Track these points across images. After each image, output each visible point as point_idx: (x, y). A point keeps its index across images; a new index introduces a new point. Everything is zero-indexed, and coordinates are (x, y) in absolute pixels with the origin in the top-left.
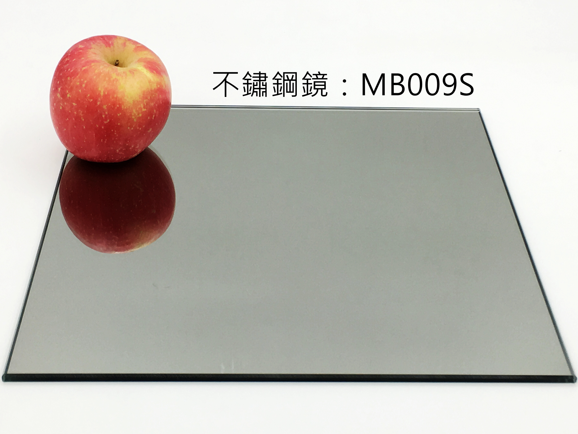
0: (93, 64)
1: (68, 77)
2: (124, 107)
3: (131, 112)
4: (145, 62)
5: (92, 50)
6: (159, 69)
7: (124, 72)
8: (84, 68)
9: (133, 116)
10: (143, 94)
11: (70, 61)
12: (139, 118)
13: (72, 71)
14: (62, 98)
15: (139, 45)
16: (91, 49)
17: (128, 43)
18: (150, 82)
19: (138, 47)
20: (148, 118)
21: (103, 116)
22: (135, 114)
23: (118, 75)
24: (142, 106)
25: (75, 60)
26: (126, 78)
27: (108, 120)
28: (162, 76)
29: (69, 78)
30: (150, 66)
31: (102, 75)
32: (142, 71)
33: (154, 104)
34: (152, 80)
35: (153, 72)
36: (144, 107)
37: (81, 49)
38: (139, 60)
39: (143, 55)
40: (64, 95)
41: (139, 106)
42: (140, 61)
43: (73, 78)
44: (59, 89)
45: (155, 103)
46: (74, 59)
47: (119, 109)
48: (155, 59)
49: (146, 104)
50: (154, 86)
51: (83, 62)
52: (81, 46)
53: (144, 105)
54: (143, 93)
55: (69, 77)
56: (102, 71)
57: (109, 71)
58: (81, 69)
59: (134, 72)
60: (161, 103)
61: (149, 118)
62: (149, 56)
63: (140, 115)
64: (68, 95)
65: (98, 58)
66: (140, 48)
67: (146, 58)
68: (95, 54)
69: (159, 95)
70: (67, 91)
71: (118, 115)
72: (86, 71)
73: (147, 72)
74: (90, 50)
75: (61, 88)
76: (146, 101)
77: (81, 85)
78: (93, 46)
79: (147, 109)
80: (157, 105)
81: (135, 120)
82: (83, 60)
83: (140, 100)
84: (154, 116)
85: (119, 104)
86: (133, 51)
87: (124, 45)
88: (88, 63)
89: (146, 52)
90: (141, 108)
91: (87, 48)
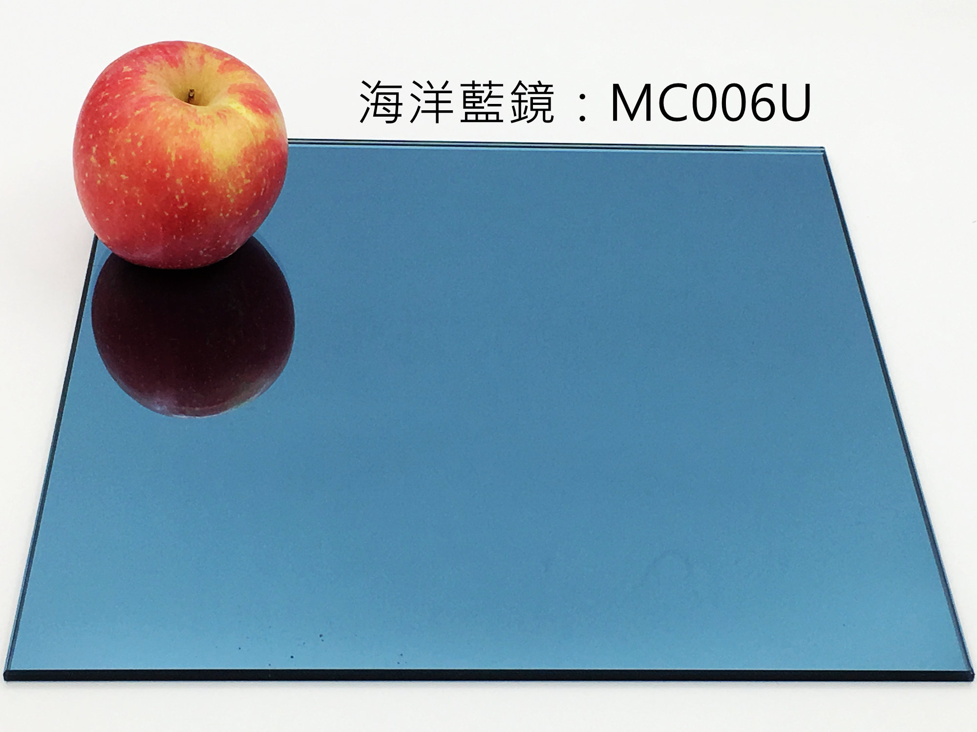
0: (152, 104)
1: (109, 127)
2: (213, 180)
3: (225, 189)
4: (241, 92)
5: (147, 76)
6: (266, 103)
7: (208, 117)
8: (138, 112)
9: (229, 194)
10: (245, 155)
11: (110, 98)
12: (239, 196)
13: (115, 117)
14: (99, 166)
15: (227, 59)
16: (145, 72)
17: (207, 57)
18: (254, 131)
19: (227, 62)
20: (253, 194)
21: (177, 197)
22: (231, 190)
23: (199, 122)
24: (244, 176)
25: (118, 95)
26: (213, 127)
27: (186, 204)
28: (273, 117)
29: (111, 131)
30: (251, 100)
31: (171, 124)
32: (240, 111)
33: (263, 170)
34: (257, 126)
35: (257, 111)
36: (247, 178)
37: (128, 74)
38: (230, 89)
39: (238, 78)
40: (103, 161)
41: (238, 177)
42: (232, 90)
43: (118, 130)
44: (94, 149)
45: (263, 167)
46: (116, 95)
47: (205, 185)
48: (257, 84)
49: (249, 171)
50: (262, 138)
51: (135, 100)
52: (127, 69)
53: (246, 173)
54: (244, 152)
55: (111, 129)
56: (169, 117)
57: (182, 116)
58: (132, 114)
59: (226, 114)
60: (274, 165)
61: (255, 194)
62: (246, 80)
63: (241, 191)
64: (112, 161)
65: (159, 93)
66: (232, 63)
67: (243, 86)
68: (152, 82)
69: (270, 152)
70: (110, 154)
71: (204, 194)
72: (140, 118)
73: (247, 111)
74: (143, 76)
75: (97, 148)
76: (249, 167)
77: (134, 143)
78: (148, 67)
79: (251, 180)
80: (267, 171)
81: (232, 201)
82: (133, 96)
83: (240, 165)
84: (263, 189)
85: (204, 176)
86: (218, 71)
87: (202, 60)
88: (144, 102)
89: (240, 73)
90: (241, 180)
91: (138, 72)
